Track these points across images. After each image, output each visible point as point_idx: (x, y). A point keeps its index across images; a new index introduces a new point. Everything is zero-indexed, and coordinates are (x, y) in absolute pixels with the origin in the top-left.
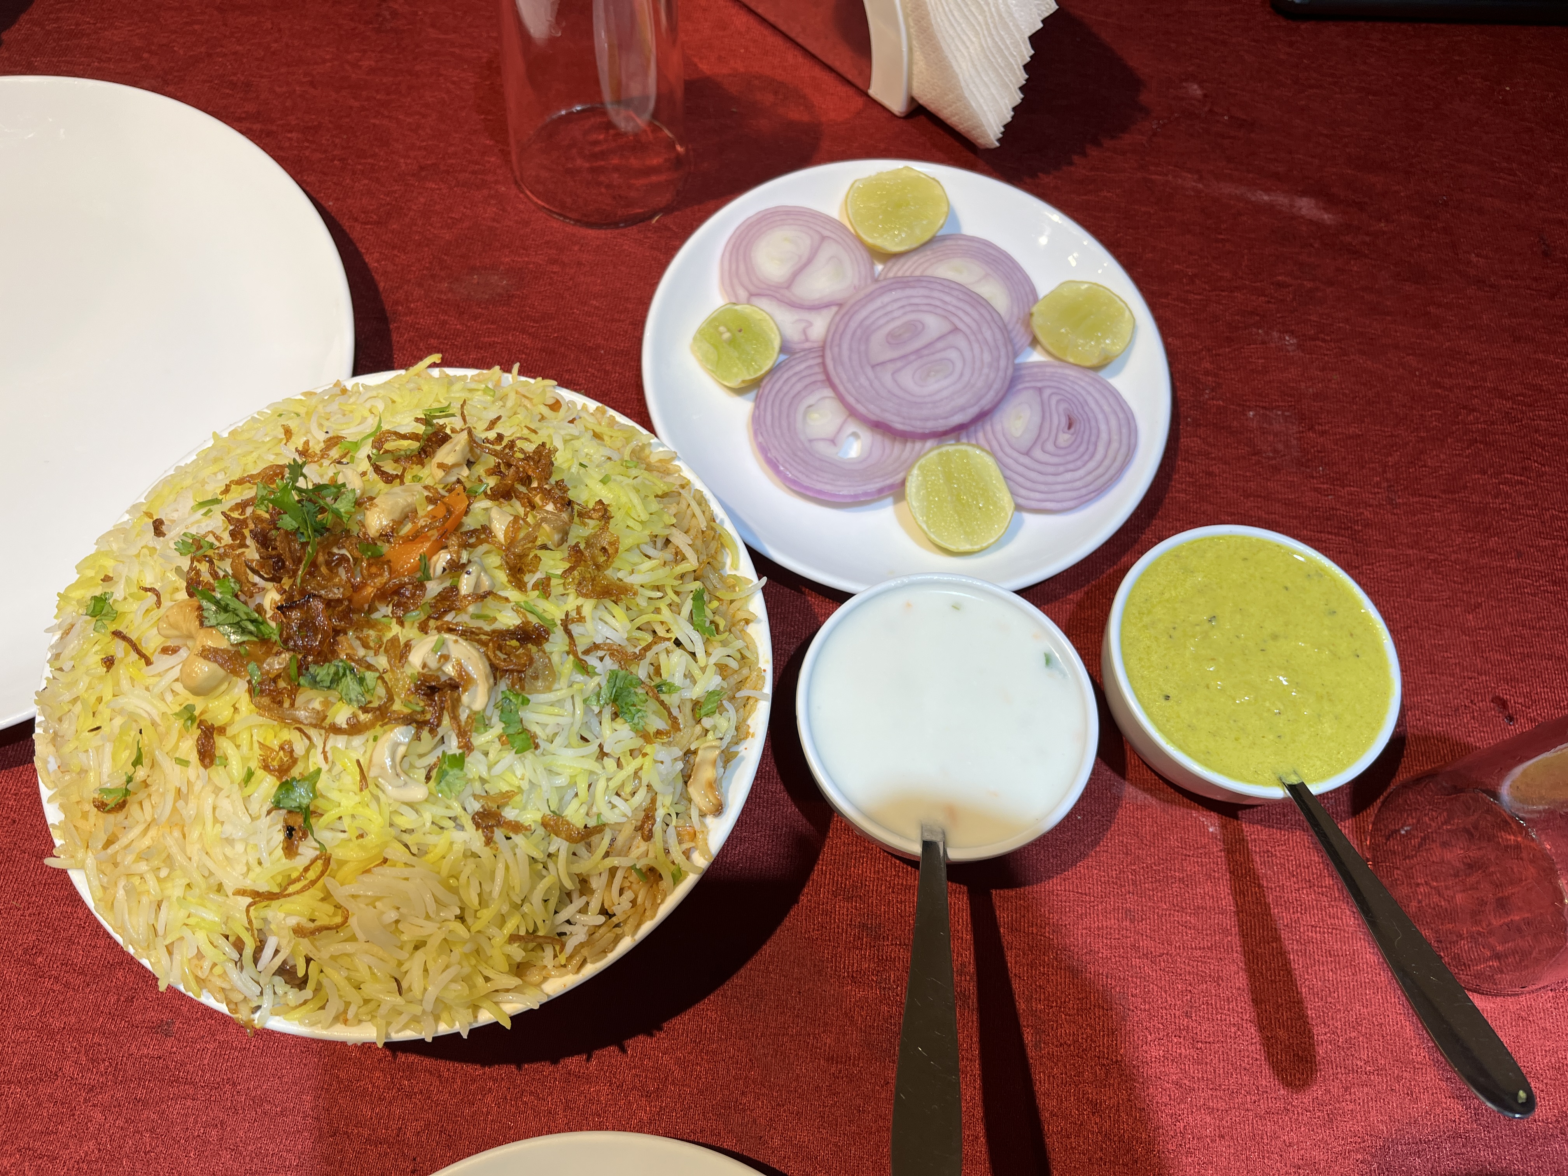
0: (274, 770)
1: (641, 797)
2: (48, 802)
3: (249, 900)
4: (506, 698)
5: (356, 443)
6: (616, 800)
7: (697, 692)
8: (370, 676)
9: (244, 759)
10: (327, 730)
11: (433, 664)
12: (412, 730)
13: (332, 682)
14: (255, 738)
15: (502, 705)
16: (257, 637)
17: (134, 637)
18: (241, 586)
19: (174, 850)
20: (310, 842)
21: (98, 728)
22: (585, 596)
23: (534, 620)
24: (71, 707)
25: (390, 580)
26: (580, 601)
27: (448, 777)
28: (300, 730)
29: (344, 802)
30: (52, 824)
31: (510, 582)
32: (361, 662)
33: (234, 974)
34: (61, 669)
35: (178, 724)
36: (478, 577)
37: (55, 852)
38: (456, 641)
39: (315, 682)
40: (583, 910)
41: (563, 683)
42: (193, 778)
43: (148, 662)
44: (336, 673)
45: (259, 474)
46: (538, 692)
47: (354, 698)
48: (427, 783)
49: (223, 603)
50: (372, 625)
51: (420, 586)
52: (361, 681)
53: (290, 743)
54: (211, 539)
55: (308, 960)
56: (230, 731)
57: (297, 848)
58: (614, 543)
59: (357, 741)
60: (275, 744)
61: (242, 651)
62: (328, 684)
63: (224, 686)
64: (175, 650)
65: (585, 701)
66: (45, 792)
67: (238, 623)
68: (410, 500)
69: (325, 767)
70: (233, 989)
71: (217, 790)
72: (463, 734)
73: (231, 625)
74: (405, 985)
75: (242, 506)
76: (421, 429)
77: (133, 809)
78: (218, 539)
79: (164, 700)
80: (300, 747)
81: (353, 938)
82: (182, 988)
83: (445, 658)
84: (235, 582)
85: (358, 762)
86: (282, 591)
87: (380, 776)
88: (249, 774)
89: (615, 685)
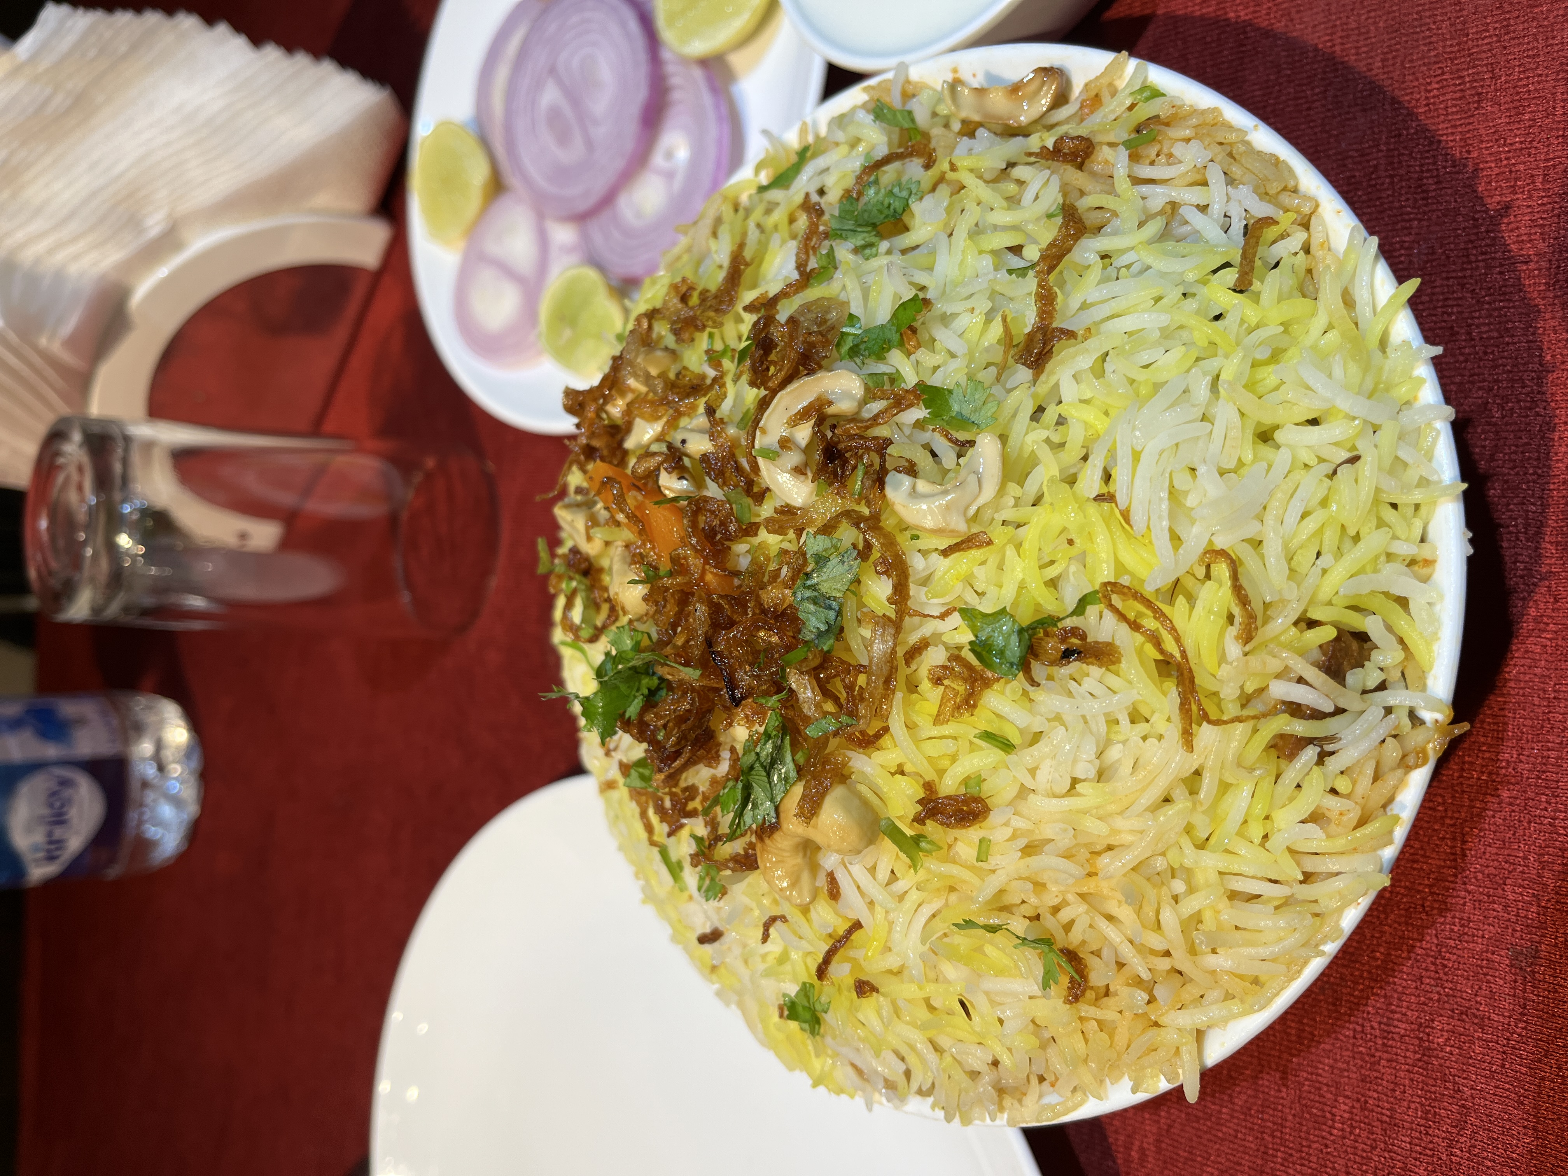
0: (972, 688)
2: (1103, 1099)
3: (1200, 721)
6: (1027, 199)
8: (812, 547)
10: (904, 614)
11: (794, 458)
12: (892, 477)
13: (828, 607)
14: (931, 732)
15: (860, 355)
16: (783, 739)
17: (823, 949)
18: (730, 779)
20: (1084, 621)
21: (962, 1003)
22: (734, 302)
24: (947, 1055)
26: (738, 310)
27: (966, 414)
28: (909, 657)
29: (1020, 576)
33: (1346, 755)
35: (931, 864)
36: (691, 431)
37: (1176, 1090)
38: (763, 431)
39: (831, 633)
41: (840, 291)
42: (1008, 832)
43: (856, 924)
44: (814, 601)
45: (639, 804)
47: (851, 571)
48: (975, 445)
50: (757, 568)
51: (707, 507)
52: (821, 560)
53: (932, 671)
55: (1304, 623)
56: (930, 775)
57: (1100, 643)
58: (677, 289)
59: (916, 563)
60: (936, 694)
62: (832, 612)
63: (863, 789)
64: (832, 878)
65: (868, 261)
70: (1376, 757)
71: (1024, 792)
72: (900, 402)
73: (771, 782)
75: (664, 814)
77: (1076, 939)
80: (935, 657)
81: (1257, 544)
82: (1391, 851)
83: (785, 443)
85: (945, 554)
87: (965, 514)
88: (988, 736)
89: (852, 230)
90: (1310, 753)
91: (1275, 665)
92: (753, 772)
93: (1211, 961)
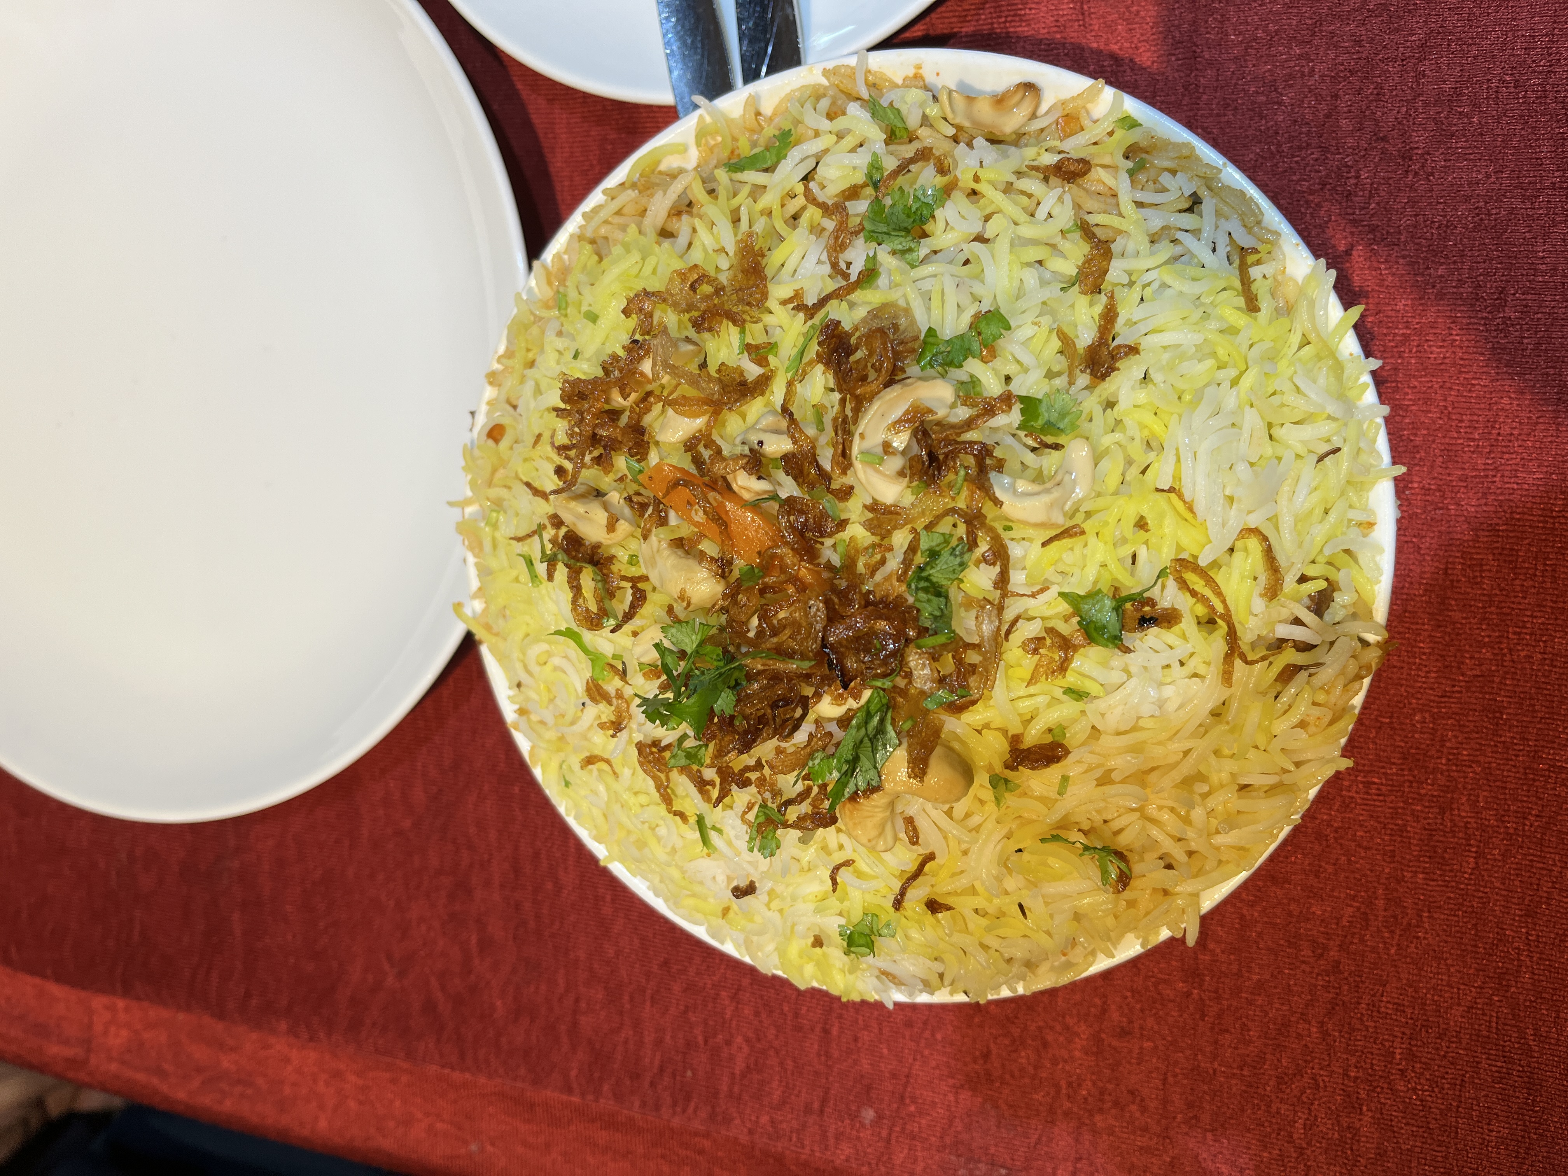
0: (1066, 655)
1: (1032, 185)
2: (1113, 957)
3: (1238, 663)
4: (930, 363)
5: (592, 660)
6: (1042, 213)
7: (876, 135)
8: (925, 543)
9: (1055, 701)
10: (1004, 595)
11: (897, 463)
12: (993, 476)
13: (938, 594)
14: (1021, 694)
15: (941, 365)
16: (886, 713)
17: (897, 885)
18: (817, 751)
19: (1176, 775)
20: (1155, 593)
21: (1021, 906)
22: (765, 296)
23: (814, 348)
24: (992, 951)
25: (787, 543)
26: (772, 303)
27: (1052, 420)
28: (1008, 633)
29: (1099, 557)
30: (1142, 946)
31: (762, 394)
32: (907, 562)
33: (1325, 675)
34: (941, 976)
35: (1010, 799)
36: (765, 431)
37: (1179, 935)
38: (862, 436)
39: (941, 616)
40: (1196, 233)
41: (895, 296)
42: (1083, 767)
43: (931, 857)
44: (925, 590)
45: (655, 778)
46: (913, 322)
47: (958, 560)
48: (1063, 446)
49: (845, 767)
50: (850, 564)
51: (790, 506)
52: (934, 554)
53: (1024, 646)
54: (751, 816)
55: (1303, 579)
56: (1015, 728)
57: (1166, 609)
58: (682, 276)
59: (1015, 551)
60: (1029, 662)
61: (908, 725)
62: (942, 599)
63: (956, 746)
65: (913, 267)
66: (1101, 964)
67: (870, 740)
68: (666, 553)
69: (1054, 590)
70: (1342, 672)
71: (1095, 733)
72: (989, 410)
73: (874, 751)
74: (1326, 448)
75: (702, 784)
76: (562, 572)
77: (1123, 841)
78: (750, 807)
79: (980, 825)
80: (1027, 630)
81: (1274, 520)
82: (1343, 741)
83: (887, 447)
84: (813, 759)
85: (1044, 545)
86: (818, 696)
87: (1062, 509)
88: (1070, 692)
89: (885, 233)
90: (1302, 676)
91: (1282, 612)
92: (863, 746)
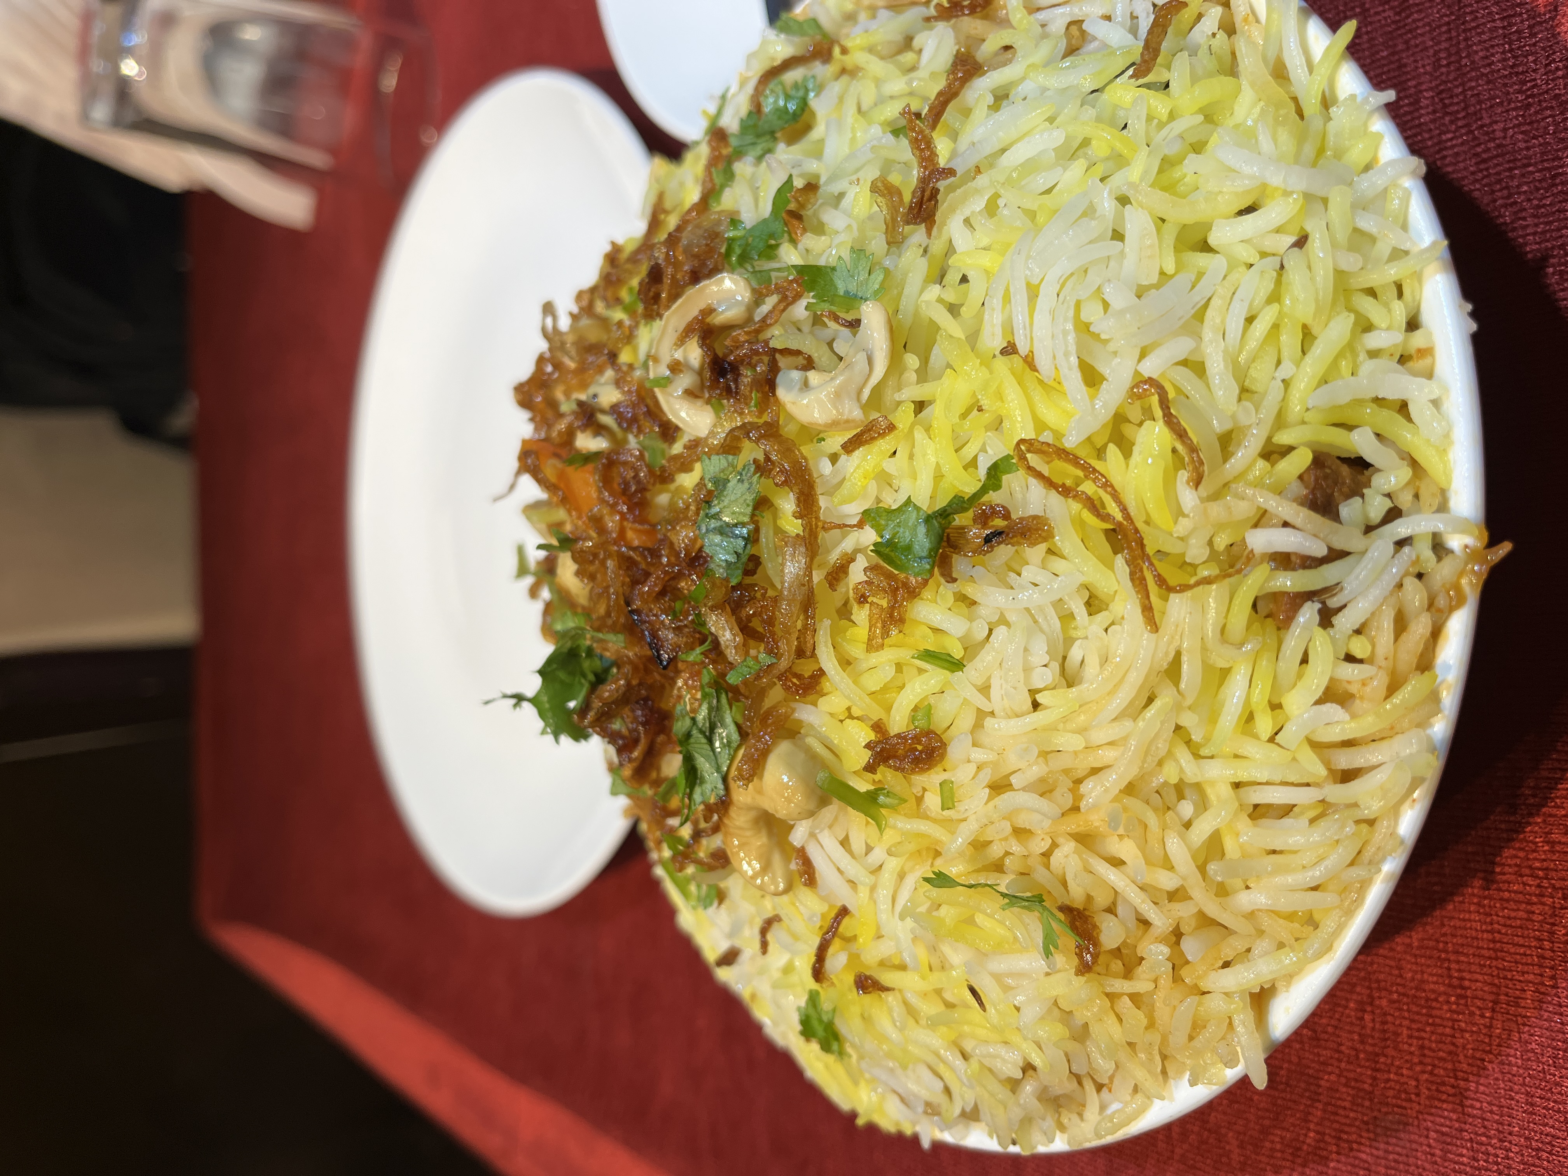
0: (895, 598)
3: (1159, 591)
8: (708, 470)
9: (907, 672)
10: (816, 529)
11: (686, 380)
12: (781, 377)
16: (719, 699)
27: (850, 289)
28: (833, 579)
35: (895, 821)
38: (654, 359)
41: (731, 202)
42: (972, 768)
43: (844, 911)
44: (718, 531)
47: (746, 486)
52: (721, 485)
53: (854, 594)
55: (1272, 451)
56: (876, 713)
57: (1025, 519)
64: (802, 855)
67: (704, 734)
70: (1396, 604)
71: (981, 717)
72: (786, 295)
73: (714, 749)
77: (1073, 891)
81: (1192, 362)
83: (675, 365)
87: (858, 399)
88: (929, 656)
89: (752, 144)
90: (1308, 613)
91: (1243, 509)
92: (692, 740)
93: (1245, 900)
